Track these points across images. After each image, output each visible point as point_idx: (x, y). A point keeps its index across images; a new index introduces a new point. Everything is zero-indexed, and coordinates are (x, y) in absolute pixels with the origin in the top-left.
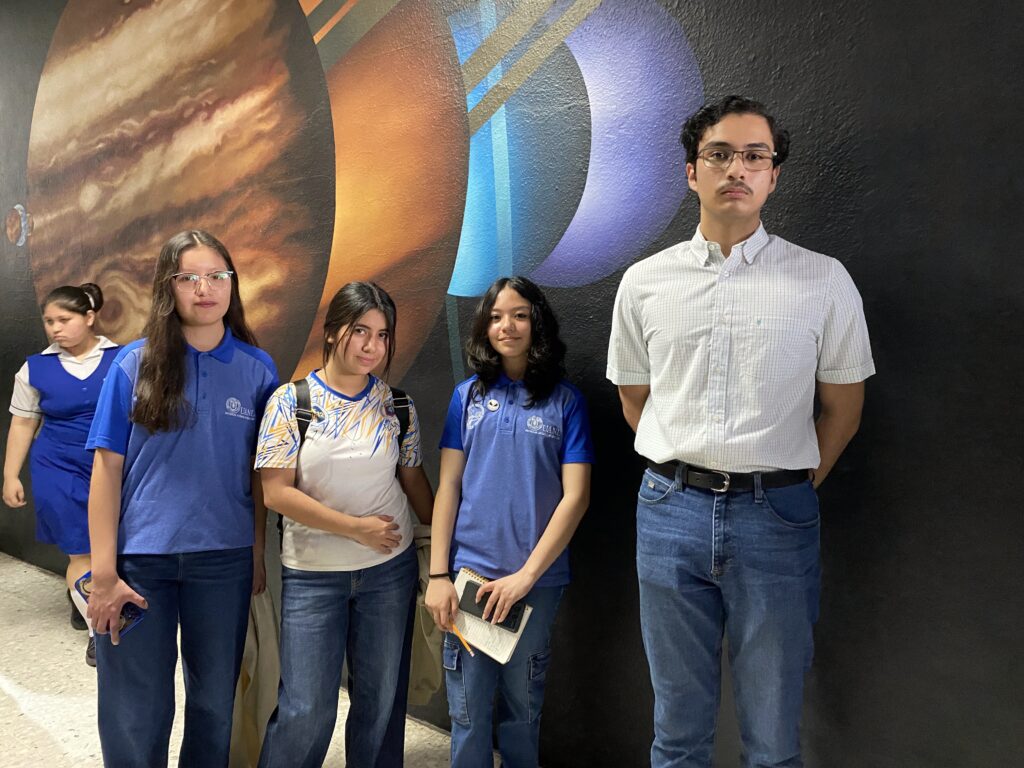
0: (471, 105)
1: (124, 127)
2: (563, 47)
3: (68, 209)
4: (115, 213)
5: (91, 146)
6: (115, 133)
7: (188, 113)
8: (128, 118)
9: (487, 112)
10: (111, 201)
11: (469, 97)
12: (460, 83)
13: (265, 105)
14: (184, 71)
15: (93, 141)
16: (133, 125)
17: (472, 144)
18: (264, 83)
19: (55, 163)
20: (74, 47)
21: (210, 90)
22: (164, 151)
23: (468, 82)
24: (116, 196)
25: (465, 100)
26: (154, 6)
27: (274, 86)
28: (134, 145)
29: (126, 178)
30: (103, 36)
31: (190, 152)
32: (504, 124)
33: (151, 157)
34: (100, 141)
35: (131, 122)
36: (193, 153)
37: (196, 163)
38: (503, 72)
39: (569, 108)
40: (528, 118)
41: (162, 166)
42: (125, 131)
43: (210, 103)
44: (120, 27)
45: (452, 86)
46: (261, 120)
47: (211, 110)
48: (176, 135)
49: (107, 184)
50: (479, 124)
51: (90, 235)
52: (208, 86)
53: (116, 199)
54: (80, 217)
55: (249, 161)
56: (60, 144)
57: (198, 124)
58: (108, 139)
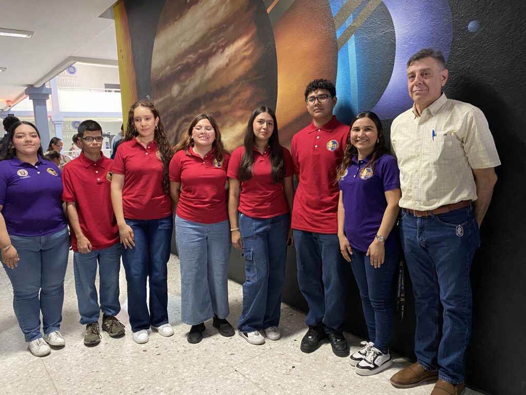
0: (338, 36)
1: (188, 58)
2: (382, 4)
3: (167, 96)
4: (186, 96)
5: (176, 68)
6: (185, 61)
7: (214, 50)
8: (190, 54)
9: (345, 39)
10: (184, 92)
11: (337, 32)
12: (334, 26)
13: (247, 43)
14: (212, 31)
15: (176, 66)
16: (192, 57)
17: (339, 54)
18: (247, 34)
19: (161, 76)
20: (167, 25)
21: (223, 39)
22: (205, 68)
23: (337, 25)
24: (185, 89)
25: (336, 34)
26: (199, 3)
27: (250, 34)
28: (192, 66)
29: (190, 81)
30: (179, 18)
31: (215, 67)
32: (353, 44)
33: (199, 71)
34: (179, 66)
35: (191, 55)
36: (217, 68)
37: (219, 71)
38: (353, 19)
39: (385, 34)
40: (365, 40)
41: (204, 75)
42: (189, 60)
43: (223, 44)
44: (185, 14)
45: (330, 28)
46: (245, 51)
47: (224, 47)
48: (209, 60)
49: (182, 84)
50: (342, 45)
51: (176, 107)
52: (222, 37)
53: (186, 91)
54: (172, 99)
55: (240, 70)
56: (163, 68)
57: (218, 54)
58: (182, 64)
